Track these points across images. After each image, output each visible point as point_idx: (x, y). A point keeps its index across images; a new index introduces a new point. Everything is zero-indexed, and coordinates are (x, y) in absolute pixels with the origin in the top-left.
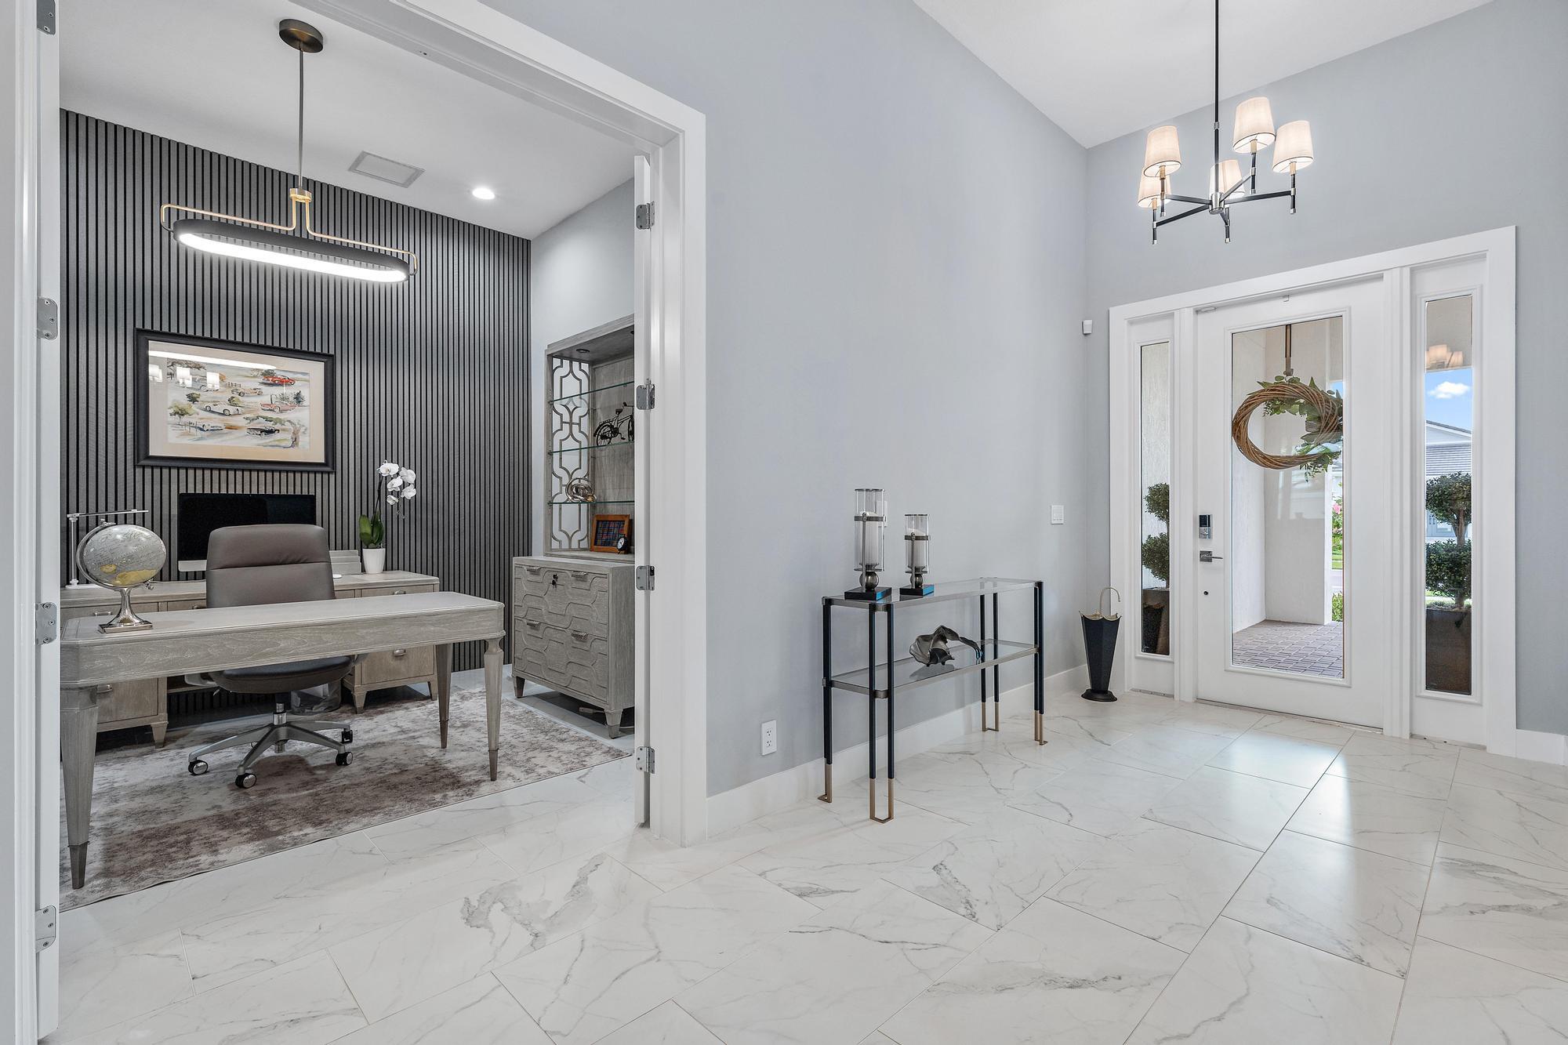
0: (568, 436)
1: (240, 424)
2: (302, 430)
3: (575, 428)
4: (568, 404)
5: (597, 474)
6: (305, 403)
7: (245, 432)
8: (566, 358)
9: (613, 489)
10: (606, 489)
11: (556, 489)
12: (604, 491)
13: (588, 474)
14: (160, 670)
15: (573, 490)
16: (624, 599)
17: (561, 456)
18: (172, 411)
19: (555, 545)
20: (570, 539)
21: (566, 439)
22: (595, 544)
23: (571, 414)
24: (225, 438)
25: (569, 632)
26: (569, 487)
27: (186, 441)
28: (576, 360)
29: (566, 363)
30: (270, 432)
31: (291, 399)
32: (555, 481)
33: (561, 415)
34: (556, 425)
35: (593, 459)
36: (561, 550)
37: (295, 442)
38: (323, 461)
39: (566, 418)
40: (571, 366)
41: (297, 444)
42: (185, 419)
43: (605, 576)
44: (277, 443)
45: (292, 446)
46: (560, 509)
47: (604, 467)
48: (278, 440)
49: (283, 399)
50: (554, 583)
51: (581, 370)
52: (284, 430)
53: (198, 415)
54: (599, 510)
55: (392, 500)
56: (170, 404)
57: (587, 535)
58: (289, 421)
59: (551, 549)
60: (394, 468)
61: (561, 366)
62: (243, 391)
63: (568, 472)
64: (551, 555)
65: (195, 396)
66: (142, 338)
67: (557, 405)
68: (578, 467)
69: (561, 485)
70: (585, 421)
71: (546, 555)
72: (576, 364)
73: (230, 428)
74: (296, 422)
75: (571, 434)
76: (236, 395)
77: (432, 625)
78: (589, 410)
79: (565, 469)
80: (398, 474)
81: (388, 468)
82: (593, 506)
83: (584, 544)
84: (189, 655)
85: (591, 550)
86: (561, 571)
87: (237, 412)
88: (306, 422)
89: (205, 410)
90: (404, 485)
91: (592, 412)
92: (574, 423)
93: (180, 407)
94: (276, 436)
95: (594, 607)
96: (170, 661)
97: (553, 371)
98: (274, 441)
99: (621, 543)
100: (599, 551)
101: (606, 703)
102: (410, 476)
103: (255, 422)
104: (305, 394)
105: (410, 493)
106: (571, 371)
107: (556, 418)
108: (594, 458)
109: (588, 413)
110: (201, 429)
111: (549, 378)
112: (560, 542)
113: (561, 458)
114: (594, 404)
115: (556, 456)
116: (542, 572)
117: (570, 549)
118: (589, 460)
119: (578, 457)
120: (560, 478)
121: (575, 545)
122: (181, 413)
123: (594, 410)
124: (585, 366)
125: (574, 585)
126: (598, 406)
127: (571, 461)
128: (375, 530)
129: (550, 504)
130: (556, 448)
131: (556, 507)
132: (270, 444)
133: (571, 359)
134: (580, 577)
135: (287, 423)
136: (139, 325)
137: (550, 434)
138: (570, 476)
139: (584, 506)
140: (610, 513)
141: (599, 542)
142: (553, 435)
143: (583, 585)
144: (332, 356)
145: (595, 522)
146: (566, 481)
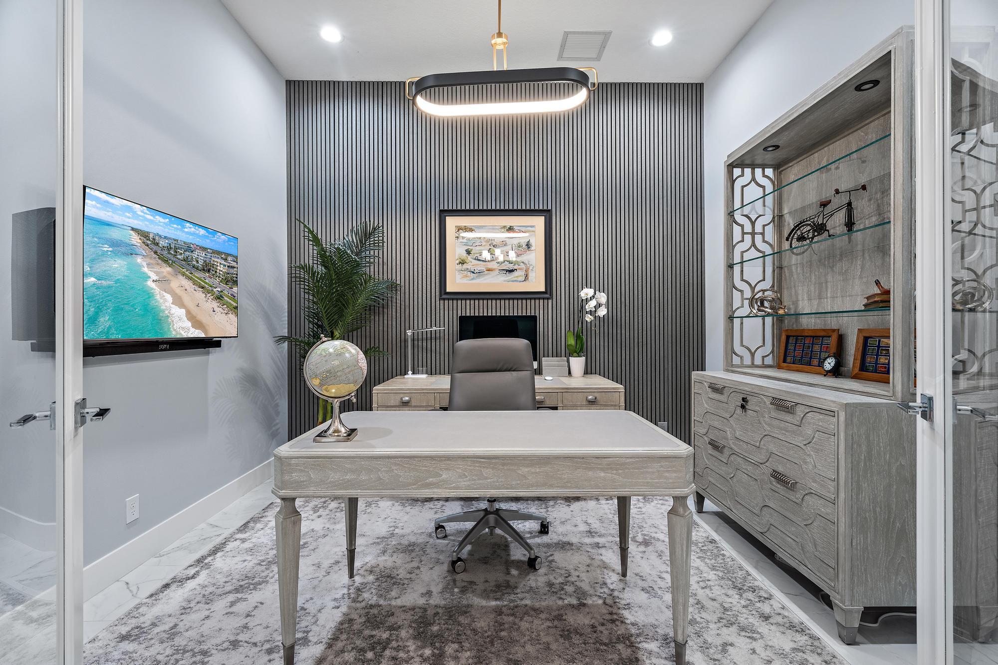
0: (750, 248)
1: (494, 267)
2: (531, 268)
3: (758, 238)
4: (750, 213)
5: (784, 284)
6: (532, 248)
7: (497, 272)
8: (748, 166)
9: (810, 299)
10: (798, 301)
11: (737, 303)
12: (796, 303)
13: (773, 286)
14: (340, 489)
15: (757, 301)
16: (864, 448)
17: (742, 268)
18: (458, 262)
19: (736, 360)
20: (753, 355)
21: (748, 250)
22: (784, 361)
23: (753, 223)
24: (486, 277)
25: (767, 470)
26: (752, 301)
27: (465, 281)
28: (759, 166)
29: (748, 171)
30: (511, 271)
31: (524, 246)
32: (736, 295)
33: (742, 226)
34: (737, 235)
35: (779, 269)
36: (742, 366)
37: (527, 277)
38: (543, 289)
39: (748, 228)
40: (753, 173)
41: (528, 279)
42: (465, 266)
43: (832, 413)
44: (516, 279)
45: (525, 281)
46: (742, 323)
47: (795, 276)
48: (517, 277)
49: (519, 246)
50: (743, 407)
51: (765, 177)
52: (520, 269)
53: (472, 264)
54: (787, 323)
55: (588, 318)
56: (457, 257)
57: (772, 352)
58: (523, 262)
59: (732, 365)
60: (589, 292)
61: (742, 175)
62: (496, 243)
63: (750, 284)
64: (733, 372)
65: (469, 250)
66: (443, 215)
67: (738, 217)
68: (761, 279)
69: (743, 299)
70: (769, 230)
71: (727, 370)
72: (758, 171)
73: (489, 270)
74: (527, 262)
75: (753, 244)
76: (492, 247)
77: (602, 470)
78: (774, 217)
79: (747, 282)
80: (593, 296)
81: (586, 293)
82: (779, 320)
83: (769, 361)
84: (363, 477)
85: (779, 367)
86: (754, 394)
87: (492, 259)
88: (533, 262)
89: (475, 259)
90: (599, 305)
91: (778, 219)
92: (756, 233)
93: (462, 258)
94: (515, 274)
95: (808, 449)
96: (349, 481)
97: (733, 182)
98: (514, 277)
99: (829, 364)
100: (789, 369)
101: (833, 589)
102: (603, 298)
103: (503, 264)
104: (533, 242)
105: (602, 312)
106: (753, 179)
107: (737, 230)
108: (781, 268)
109: (773, 220)
110: (473, 273)
111: (730, 190)
112: (741, 358)
113: (742, 271)
114: (780, 209)
115: (737, 269)
116: (726, 391)
117: (753, 366)
118: (774, 271)
119: (761, 269)
120: (741, 291)
121: (758, 361)
122: (462, 262)
123: (781, 217)
124: (769, 172)
125: (773, 414)
126: (786, 211)
127: (753, 272)
128: (579, 342)
129: (731, 318)
130: (737, 259)
131: (737, 322)
132: (512, 280)
133: (753, 166)
134: (781, 405)
135: (522, 264)
136: (442, 208)
137: (730, 246)
138: (753, 289)
139: (769, 320)
140: (805, 326)
141: (789, 359)
142: (734, 247)
143: (788, 417)
144: (549, 210)
145: (784, 337)
146: (748, 294)
